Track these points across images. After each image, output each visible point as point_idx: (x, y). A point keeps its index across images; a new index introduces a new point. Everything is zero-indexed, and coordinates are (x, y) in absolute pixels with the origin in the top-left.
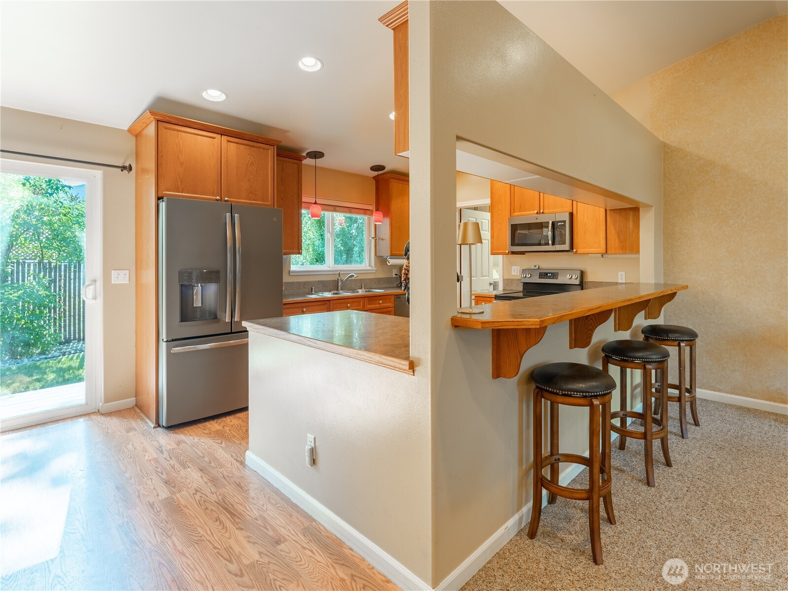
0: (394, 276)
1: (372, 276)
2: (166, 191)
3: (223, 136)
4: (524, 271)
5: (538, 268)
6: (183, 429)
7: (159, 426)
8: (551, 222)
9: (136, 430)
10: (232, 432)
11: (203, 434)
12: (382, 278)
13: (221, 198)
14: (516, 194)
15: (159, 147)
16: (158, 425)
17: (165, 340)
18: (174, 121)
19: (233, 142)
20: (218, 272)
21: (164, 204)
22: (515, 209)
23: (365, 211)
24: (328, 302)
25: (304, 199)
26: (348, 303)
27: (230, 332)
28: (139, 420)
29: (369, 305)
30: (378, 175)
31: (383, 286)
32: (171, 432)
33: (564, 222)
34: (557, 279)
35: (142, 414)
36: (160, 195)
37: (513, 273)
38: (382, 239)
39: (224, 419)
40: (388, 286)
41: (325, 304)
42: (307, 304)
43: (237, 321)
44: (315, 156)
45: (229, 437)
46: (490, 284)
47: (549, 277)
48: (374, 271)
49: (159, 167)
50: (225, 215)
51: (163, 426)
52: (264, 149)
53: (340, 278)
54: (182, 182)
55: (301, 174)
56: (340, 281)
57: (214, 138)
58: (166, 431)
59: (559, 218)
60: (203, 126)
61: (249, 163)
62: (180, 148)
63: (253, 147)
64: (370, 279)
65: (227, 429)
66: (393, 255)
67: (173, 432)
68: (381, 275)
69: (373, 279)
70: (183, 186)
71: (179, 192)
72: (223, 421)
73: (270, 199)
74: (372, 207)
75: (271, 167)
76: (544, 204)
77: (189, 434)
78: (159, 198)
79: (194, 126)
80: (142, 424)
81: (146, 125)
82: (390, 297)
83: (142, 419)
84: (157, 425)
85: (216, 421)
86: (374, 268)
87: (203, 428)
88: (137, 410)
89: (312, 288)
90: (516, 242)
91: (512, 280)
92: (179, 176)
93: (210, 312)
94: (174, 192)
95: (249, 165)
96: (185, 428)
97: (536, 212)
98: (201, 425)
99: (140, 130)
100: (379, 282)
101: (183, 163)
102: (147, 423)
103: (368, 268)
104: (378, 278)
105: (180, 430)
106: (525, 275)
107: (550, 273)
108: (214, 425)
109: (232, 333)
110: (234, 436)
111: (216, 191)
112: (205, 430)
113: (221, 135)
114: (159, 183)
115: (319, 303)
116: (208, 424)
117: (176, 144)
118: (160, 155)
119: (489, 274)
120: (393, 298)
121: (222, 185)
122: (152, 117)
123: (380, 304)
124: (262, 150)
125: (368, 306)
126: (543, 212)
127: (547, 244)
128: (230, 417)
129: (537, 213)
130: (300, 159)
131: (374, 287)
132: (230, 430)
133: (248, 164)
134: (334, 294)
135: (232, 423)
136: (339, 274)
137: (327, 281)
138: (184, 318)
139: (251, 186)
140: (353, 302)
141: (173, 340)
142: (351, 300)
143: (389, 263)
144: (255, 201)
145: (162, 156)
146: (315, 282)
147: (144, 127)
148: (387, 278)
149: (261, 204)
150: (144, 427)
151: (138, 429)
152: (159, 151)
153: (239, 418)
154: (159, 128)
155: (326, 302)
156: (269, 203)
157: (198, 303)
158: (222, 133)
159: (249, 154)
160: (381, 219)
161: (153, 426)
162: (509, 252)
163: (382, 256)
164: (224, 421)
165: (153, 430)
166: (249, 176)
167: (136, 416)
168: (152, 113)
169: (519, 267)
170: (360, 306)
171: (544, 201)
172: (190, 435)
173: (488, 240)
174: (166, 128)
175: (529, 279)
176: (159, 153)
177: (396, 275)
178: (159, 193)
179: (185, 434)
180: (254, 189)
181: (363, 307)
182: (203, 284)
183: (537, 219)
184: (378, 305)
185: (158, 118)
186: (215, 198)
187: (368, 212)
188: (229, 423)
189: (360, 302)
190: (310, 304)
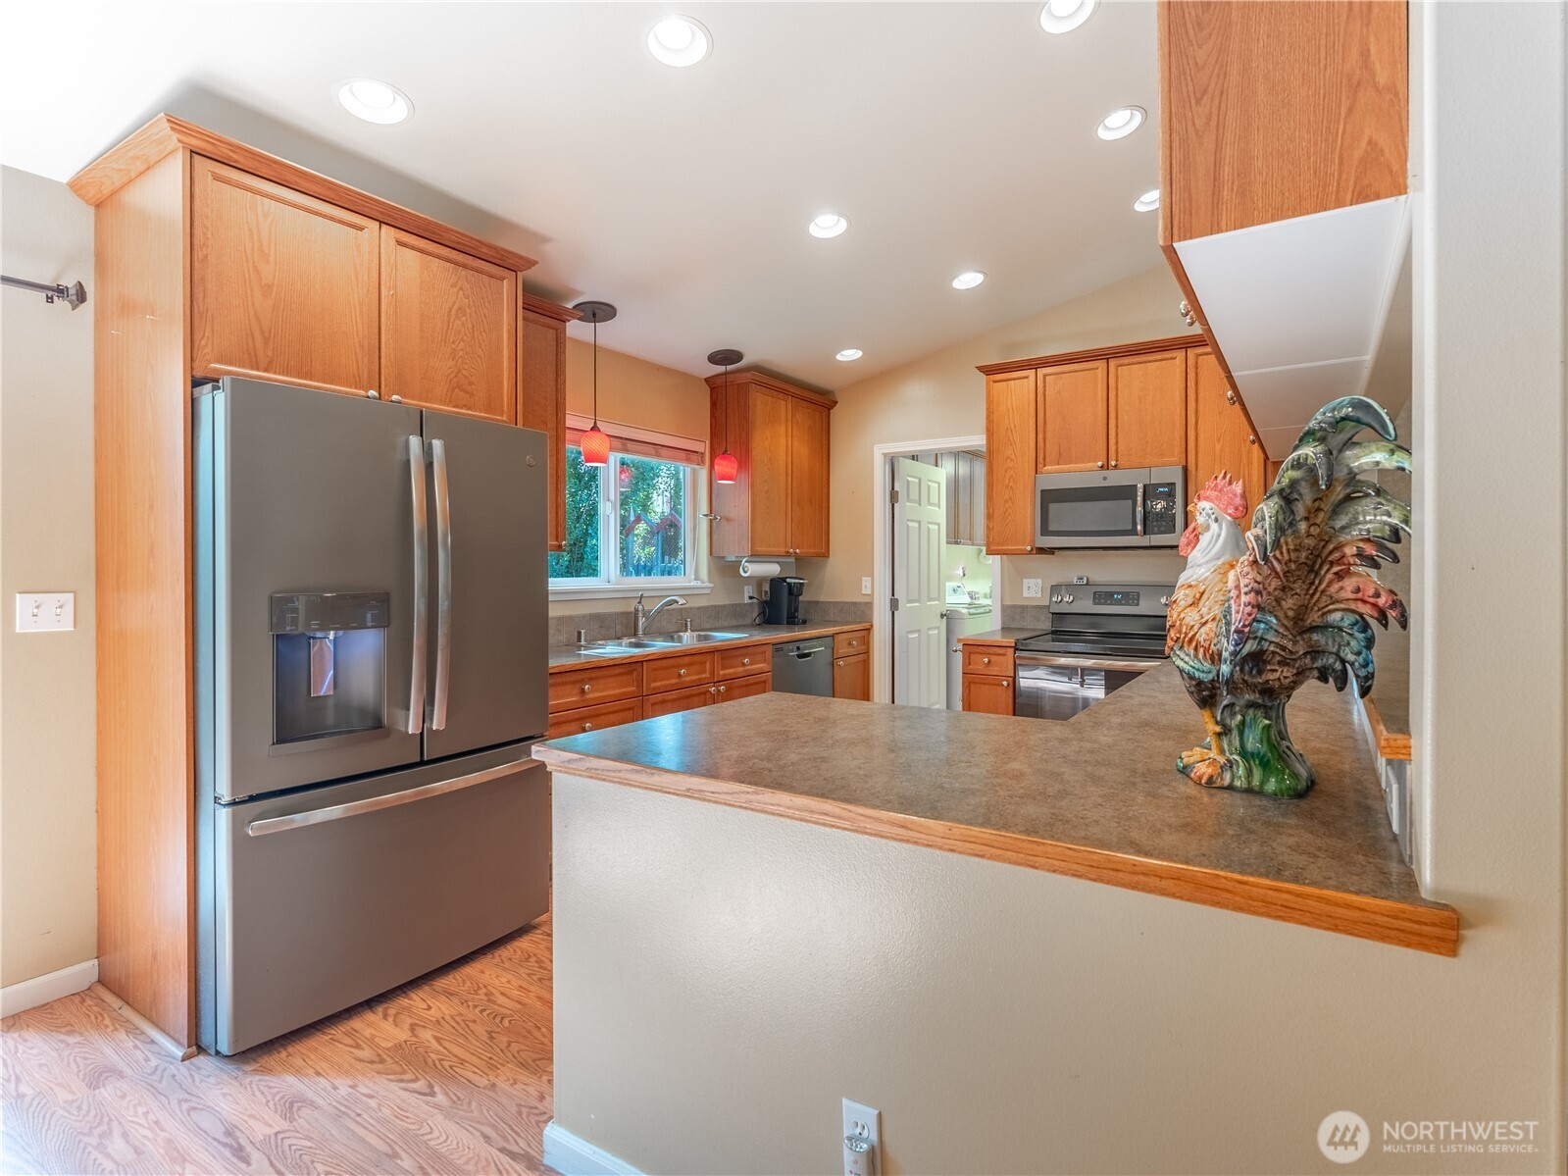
0: (747, 601)
1: (704, 603)
2: (218, 362)
3: (384, 226)
4: (1055, 589)
5: (1087, 584)
6: (284, 1054)
7: (201, 1050)
8: (1140, 486)
9: (121, 1075)
10: (447, 1044)
11: (359, 1065)
12: (724, 606)
13: (380, 394)
14: (1048, 425)
15: (198, 231)
16: (197, 1045)
17: (226, 798)
18: (244, 162)
19: (412, 248)
20: (384, 599)
21: (221, 397)
22: (1048, 459)
23: (689, 455)
24: (638, 666)
25: (570, 422)
26: (681, 667)
27: (419, 760)
28: (122, 1035)
29: (724, 668)
30: (726, 373)
31: (726, 624)
32: (248, 1068)
33: (1172, 485)
34: (1138, 605)
35: (127, 1012)
36: (199, 374)
37: (1026, 594)
38: (728, 520)
39: (403, 1002)
40: (734, 623)
41: (630, 673)
42: (593, 674)
43: (437, 731)
44: (594, 315)
45: (446, 1064)
46: (942, 616)
47: (1118, 603)
48: (708, 591)
49: (195, 290)
50: (403, 439)
51: (218, 1053)
52: (491, 276)
53: (640, 607)
54: (266, 341)
55: (564, 352)
56: (640, 615)
57: (361, 229)
58: (229, 1067)
59: (1158, 477)
60: (330, 189)
61: (455, 308)
62: (260, 242)
63: (465, 266)
64: (699, 608)
65: (427, 1035)
66: (756, 557)
67: (255, 1066)
68: (721, 600)
69: (706, 608)
70: (270, 354)
71: (258, 369)
72: (405, 1008)
73: (505, 408)
74: (704, 447)
75: (509, 325)
76: (1117, 449)
77: (311, 1072)
78: (197, 383)
79: (305, 185)
80: (136, 1047)
81: (142, 168)
82: (765, 648)
83: (133, 1031)
84: (194, 1048)
85: (380, 1010)
86: (707, 584)
87: (349, 1041)
88: (109, 998)
89: (579, 633)
90: (1052, 527)
91: (1024, 608)
92: (260, 324)
93: (362, 711)
94: (244, 367)
95: (454, 311)
96: (291, 1049)
97: (1100, 464)
98: (338, 1031)
99: (117, 184)
100: (719, 616)
101: (269, 287)
102: (153, 1042)
103: (694, 583)
104: (715, 606)
105: (276, 1056)
106: (1060, 598)
107: (1118, 593)
108: (381, 1028)
109: (422, 763)
110: (462, 1062)
111: (366, 373)
112: (358, 1046)
113: (381, 222)
114: (197, 337)
115: (618, 670)
116: (361, 1024)
117: (250, 230)
118: (199, 255)
119: (940, 597)
120: (769, 650)
121: (382, 360)
122: (175, 136)
123: (744, 665)
124: (486, 279)
125: (722, 673)
126: (1116, 466)
127: (1133, 532)
128: (421, 993)
129: (1102, 467)
130: (559, 317)
131: (708, 626)
132: (437, 1039)
133: (450, 311)
134: (631, 645)
135: (433, 1011)
136: (642, 596)
137: (610, 615)
138: (285, 733)
139: (459, 371)
140: (690, 664)
141: (252, 799)
142: (687, 660)
143: (745, 572)
144: (470, 409)
145: (206, 256)
146: (584, 616)
147: (133, 174)
148: (733, 605)
149: (486, 418)
150: (147, 1060)
151: (128, 1072)
152: (196, 242)
153: (449, 994)
154: (196, 175)
155: (634, 666)
156: (505, 418)
157: (324, 687)
158: (386, 217)
159: (454, 285)
160: (734, 472)
161: (179, 1053)
162: (1032, 550)
163: (723, 557)
164: (408, 1009)
165: (183, 1070)
166: (453, 343)
167: (107, 1021)
168: (175, 124)
169: (1040, 581)
170: (705, 672)
171: (1117, 443)
172: (318, 1074)
173: (939, 524)
174: (217, 178)
175: (1068, 606)
176: (196, 247)
177: (751, 598)
178: (196, 365)
179: (298, 1072)
180: (466, 377)
181: (710, 674)
182: (341, 633)
183: (1105, 479)
184: (741, 669)
185: (194, 142)
186: (362, 392)
187: (694, 457)
188: (424, 1014)
189: (705, 662)
190: (599, 673)
